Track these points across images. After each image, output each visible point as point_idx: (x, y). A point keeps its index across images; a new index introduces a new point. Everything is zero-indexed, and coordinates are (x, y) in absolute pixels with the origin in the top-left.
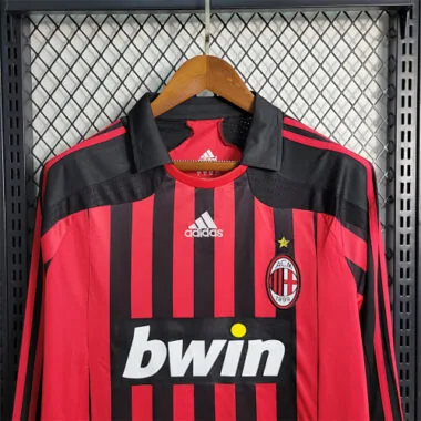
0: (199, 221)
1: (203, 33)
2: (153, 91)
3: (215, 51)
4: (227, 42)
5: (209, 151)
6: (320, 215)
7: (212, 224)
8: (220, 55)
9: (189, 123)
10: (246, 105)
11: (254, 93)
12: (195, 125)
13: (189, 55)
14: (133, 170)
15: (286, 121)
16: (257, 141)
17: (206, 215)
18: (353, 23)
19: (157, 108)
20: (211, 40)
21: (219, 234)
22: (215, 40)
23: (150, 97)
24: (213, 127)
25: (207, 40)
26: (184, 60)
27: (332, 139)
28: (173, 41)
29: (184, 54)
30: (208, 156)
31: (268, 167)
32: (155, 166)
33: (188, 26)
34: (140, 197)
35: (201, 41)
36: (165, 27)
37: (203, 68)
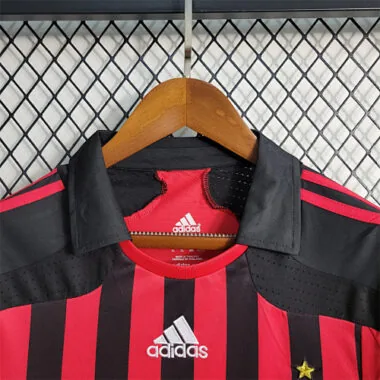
1: (182, 48)
2: (111, 129)
3: (199, 73)
4: (217, 61)
5: (189, 216)
7: (190, 337)
8: (208, 78)
9: (161, 175)
10: (245, 150)
11: (257, 133)
12: (170, 178)
13: (162, 78)
14: (69, 248)
16: (261, 206)
19: (112, 153)
20: (194, 57)
21: (201, 353)
22: (199, 58)
24: (194, 181)
25: (188, 57)
26: (156, 83)
27: (370, 199)
28: (141, 59)
29: (155, 77)
32: (102, 245)
33: (162, 40)
35: (179, 59)
36: (130, 41)
37: (181, 97)
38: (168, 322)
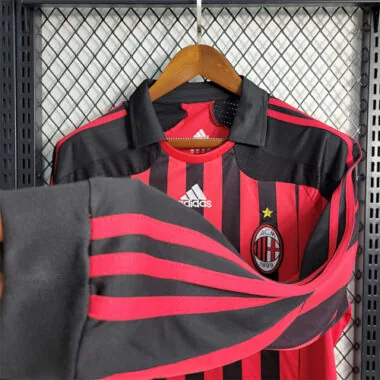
0: (189, 193)
1: (195, 25)
2: (150, 77)
3: (206, 41)
5: (201, 131)
6: (301, 187)
7: (201, 195)
8: (211, 44)
9: (184, 106)
10: (234, 87)
11: (242, 77)
12: (188, 107)
13: (183, 45)
14: (131, 146)
15: (271, 102)
16: (243, 119)
17: (196, 187)
18: (331, 17)
19: (154, 93)
20: (203, 31)
21: (208, 204)
22: (206, 31)
23: (148, 83)
24: (204, 109)
25: (199, 31)
26: (178, 49)
28: (168, 32)
29: (178, 44)
30: (201, 135)
31: (254, 143)
32: (150, 143)
33: (182, 19)
34: (137, 170)
35: (193, 32)
36: (161, 19)
37: (195, 56)
38: (189, 187)
